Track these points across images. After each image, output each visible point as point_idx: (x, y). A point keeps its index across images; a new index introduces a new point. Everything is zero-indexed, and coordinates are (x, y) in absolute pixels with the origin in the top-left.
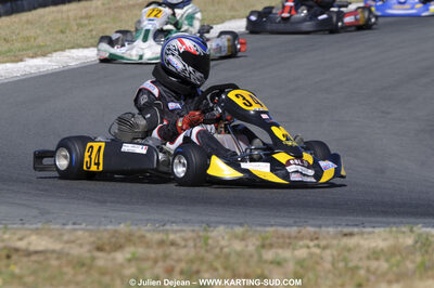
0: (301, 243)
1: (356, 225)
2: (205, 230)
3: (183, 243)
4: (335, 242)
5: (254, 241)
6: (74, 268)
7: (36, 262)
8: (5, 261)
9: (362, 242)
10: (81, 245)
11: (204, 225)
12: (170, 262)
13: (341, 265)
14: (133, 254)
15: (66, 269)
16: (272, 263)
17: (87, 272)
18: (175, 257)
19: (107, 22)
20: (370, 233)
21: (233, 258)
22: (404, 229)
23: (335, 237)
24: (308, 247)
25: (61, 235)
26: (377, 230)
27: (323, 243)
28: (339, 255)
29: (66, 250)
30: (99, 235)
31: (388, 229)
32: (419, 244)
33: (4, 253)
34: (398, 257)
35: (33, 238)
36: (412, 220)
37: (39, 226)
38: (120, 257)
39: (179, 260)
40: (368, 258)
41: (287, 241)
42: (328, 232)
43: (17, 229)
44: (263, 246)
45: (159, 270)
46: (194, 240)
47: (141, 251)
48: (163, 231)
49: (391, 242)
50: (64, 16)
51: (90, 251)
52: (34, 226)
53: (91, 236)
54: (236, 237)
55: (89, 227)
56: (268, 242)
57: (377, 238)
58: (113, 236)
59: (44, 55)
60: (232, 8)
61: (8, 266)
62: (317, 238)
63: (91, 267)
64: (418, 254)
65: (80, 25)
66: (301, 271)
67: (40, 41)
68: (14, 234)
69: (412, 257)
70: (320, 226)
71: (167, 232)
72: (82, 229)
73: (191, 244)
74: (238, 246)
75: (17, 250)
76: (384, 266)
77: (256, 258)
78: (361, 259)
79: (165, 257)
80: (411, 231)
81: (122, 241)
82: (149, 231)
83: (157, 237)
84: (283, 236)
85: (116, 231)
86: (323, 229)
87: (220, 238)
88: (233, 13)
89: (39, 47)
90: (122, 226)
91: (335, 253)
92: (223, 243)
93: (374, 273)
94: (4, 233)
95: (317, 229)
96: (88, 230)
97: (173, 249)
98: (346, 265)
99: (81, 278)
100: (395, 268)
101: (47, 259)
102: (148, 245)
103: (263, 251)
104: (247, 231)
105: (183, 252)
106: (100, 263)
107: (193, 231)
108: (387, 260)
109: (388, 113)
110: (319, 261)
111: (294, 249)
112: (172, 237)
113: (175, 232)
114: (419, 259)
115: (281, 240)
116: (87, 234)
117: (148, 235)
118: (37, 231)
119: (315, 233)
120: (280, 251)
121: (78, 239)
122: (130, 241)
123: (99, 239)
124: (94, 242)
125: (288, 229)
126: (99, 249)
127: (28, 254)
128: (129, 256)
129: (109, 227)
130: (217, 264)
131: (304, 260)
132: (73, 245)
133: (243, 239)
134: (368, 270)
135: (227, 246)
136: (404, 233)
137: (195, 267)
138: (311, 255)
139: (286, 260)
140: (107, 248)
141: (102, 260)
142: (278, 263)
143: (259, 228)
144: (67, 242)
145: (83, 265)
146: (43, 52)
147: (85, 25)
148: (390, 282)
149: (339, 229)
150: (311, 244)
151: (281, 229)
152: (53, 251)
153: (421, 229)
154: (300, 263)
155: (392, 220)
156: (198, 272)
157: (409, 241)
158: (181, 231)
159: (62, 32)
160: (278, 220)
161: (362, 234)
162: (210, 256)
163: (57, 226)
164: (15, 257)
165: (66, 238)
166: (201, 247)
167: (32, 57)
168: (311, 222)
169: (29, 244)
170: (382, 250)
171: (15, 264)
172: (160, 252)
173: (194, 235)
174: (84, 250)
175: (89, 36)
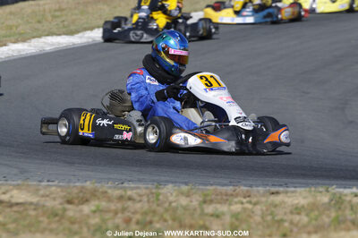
0: (236, 200)
1: (281, 185)
2: (157, 188)
3: (138, 198)
4: (263, 199)
5: (198, 198)
6: (48, 218)
7: (15, 212)
9: (286, 199)
10: (54, 199)
11: (156, 184)
12: (127, 214)
13: (269, 218)
14: (98, 207)
15: (41, 219)
16: (212, 215)
17: (59, 221)
18: (132, 210)
19: (77, 15)
20: (293, 192)
21: (180, 212)
22: (321, 189)
23: (263, 195)
24: (242, 203)
25: (38, 190)
26: (298, 189)
27: (254, 200)
28: (267, 210)
29: (42, 203)
30: (69, 190)
31: (308, 189)
32: (333, 202)
34: (316, 213)
35: (15, 192)
36: (327, 182)
37: (19, 182)
38: (86, 209)
39: (135, 213)
40: (292, 213)
41: (225, 197)
42: (258, 192)
43: (2, 185)
44: (205, 202)
45: (118, 220)
46: (148, 196)
47: (104, 204)
48: (121, 188)
49: (310, 200)
50: (41, 8)
51: (61, 204)
52: (15, 183)
53: (62, 191)
54: (182, 194)
55: (61, 184)
56: (209, 198)
57: (298, 196)
58: (81, 191)
59: (24, 41)
62: (249, 196)
63: (62, 217)
64: (333, 210)
65: (54, 17)
66: (237, 223)
67: (21, 29)
69: (327, 212)
70: (251, 186)
71: (125, 189)
72: (55, 186)
73: (145, 199)
74: (184, 201)
75: (1, 202)
76: (305, 219)
77: (199, 211)
78: (285, 214)
79: (124, 210)
80: (327, 191)
81: (88, 196)
82: (110, 188)
83: (118, 192)
84: (221, 194)
85: (83, 187)
86: (255, 188)
87: (169, 194)
89: (20, 34)
90: (88, 183)
91: (264, 208)
92: (171, 199)
93: (296, 225)
95: (249, 188)
96: (60, 186)
97: (130, 203)
98: (273, 218)
99: (54, 226)
100: (314, 222)
101: (26, 210)
102: (110, 200)
103: (205, 206)
104: (192, 189)
105: (138, 205)
106: (70, 213)
107: (147, 188)
108: (307, 215)
109: (308, 93)
110: (251, 214)
111: (230, 204)
112: (129, 193)
113: (132, 189)
114: (333, 214)
115: (219, 197)
116: (59, 190)
117: (109, 191)
118: (18, 187)
119: (247, 191)
120: (218, 206)
121: (52, 193)
122: (95, 196)
123: (69, 193)
124: (65, 196)
125: (225, 188)
126: (69, 202)
127: (11, 205)
128: (93, 208)
129: (77, 184)
130: (167, 216)
131: (239, 213)
132: (47, 198)
133: (188, 196)
134: (291, 223)
135: (174, 202)
136: (321, 192)
137: (148, 219)
138: (245, 210)
139: (223, 214)
140: (76, 201)
141: (72, 211)
142: (217, 216)
143: (201, 187)
144: (43, 196)
145: (56, 215)
146: (23, 38)
147: (58, 17)
148: (309, 233)
149: (268, 188)
150: (244, 200)
151: (219, 188)
152: (31, 204)
153: (335, 189)
154: (235, 216)
155: (310, 181)
156: (151, 222)
157: (326, 199)
158: (137, 188)
159: (39, 22)
160: (216, 180)
161: (287, 192)
162: (160, 210)
163: (34, 183)
165: (41, 192)
166: (153, 202)
167: (15, 42)
168: (244, 182)
169: (12, 197)
170: (303, 207)
172: (119, 205)
173: (148, 191)
174: (57, 202)
175: (61, 25)
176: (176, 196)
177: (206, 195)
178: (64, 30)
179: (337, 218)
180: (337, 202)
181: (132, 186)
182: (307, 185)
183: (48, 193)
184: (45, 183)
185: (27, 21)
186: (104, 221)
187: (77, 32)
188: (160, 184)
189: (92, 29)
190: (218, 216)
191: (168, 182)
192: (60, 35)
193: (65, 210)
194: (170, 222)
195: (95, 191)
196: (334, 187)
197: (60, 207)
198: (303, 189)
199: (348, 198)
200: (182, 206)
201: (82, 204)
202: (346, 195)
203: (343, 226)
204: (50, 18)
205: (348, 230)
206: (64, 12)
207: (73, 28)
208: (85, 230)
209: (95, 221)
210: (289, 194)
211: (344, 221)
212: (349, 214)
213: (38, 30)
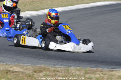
0: (97, 73)
1: (114, 68)
2: (68, 67)
3: (61, 71)
4: (108, 73)
5: (83, 71)
6: (27, 77)
7: (15, 75)
8: (6, 74)
10: (29, 70)
14: (46, 74)
15: (25, 77)
16: (88, 78)
17: (31, 78)
18: (58, 75)
19: (39, 4)
20: (118, 71)
23: (108, 71)
24: (100, 74)
25: (23, 67)
27: (104, 73)
28: (109, 77)
29: (25, 72)
30: (35, 67)
33: (6, 71)
37: (16, 64)
38: (41, 74)
40: (118, 78)
41: (93, 72)
42: (106, 70)
43: (10, 65)
46: (64, 70)
47: (48, 73)
48: (55, 67)
50: (25, 1)
51: (32, 72)
52: (15, 64)
53: (32, 68)
54: (77, 70)
55: (32, 65)
56: (87, 72)
58: (40, 68)
60: (77, 1)
61: (7, 75)
62: (102, 72)
65: (30, 4)
68: (9, 66)
71: (56, 68)
72: (30, 66)
73: (63, 71)
74: (78, 73)
75: (10, 71)
78: (116, 78)
81: (42, 70)
82: (50, 67)
83: (53, 69)
84: (92, 70)
85: (40, 67)
86: (104, 69)
87: (72, 70)
88: (77, 3)
90: (42, 65)
91: (108, 76)
92: (73, 72)
94: (6, 66)
97: (58, 73)
98: (111, 79)
101: (19, 74)
102: (50, 71)
103: (86, 75)
104: (81, 68)
105: (61, 74)
107: (64, 68)
110: (103, 78)
111: (95, 75)
112: (57, 69)
113: (59, 68)
115: (91, 72)
116: (31, 67)
117: (50, 68)
118: (16, 66)
119: (102, 70)
120: (91, 75)
121: (28, 68)
122: (44, 70)
123: (35, 69)
124: (33, 70)
125: (93, 68)
126: (35, 72)
127: (13, 72)
128: (44, 74)
129: (38, 65)
131: (98, 78)
132: (27, 70)
133: (79, 71)
135: (74, 73)
138: (100, 76)
139: (93, 78)
140: (38, 72)
141: (36, 75)
143: (84, 68)
144: (25, 69)
145: (30, 76)
147: (32, 4)
149: (109, 69)
150: (100, 73)
151: (91, 68)
152: (21, 72)
158: (60, 67)
159: (25, 6)
160: (90, 66)
161: (116, 71)
162: (69, 76)
163: (22, 64)
164: (9, 73)
165: (25, 68)
166: (66, 73)
168: (100, 67)
169: (14, 69)
171: (9, 75)
172: (54, 74)
173: (64, 69)
174: (31, 72)
175: (33, 7)
176: (75, 71)
177: (86, 71)
178: (34, 9)
183: (27, 68)
184: (26, 65)
185: (20, 5)
187: (39, 10)
189: (44, 9)
190: (90, 79)
191: (71, 66)
192: (32, 11)
193: (33, 75)
195: (45, 68)
197: (32, 73)
200: (77, 75)
201: (40, 72)
204: (29, 5)
206: (34, 3)
207: (37, 8)
210: (117, 71)
213: (24, 9)
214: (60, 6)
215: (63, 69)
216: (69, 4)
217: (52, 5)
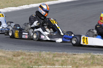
176: (46, 55)
177: (54, 55)
178: (14, 5)
179: (93, 62)
180: (93, 58)
181: (33, 51)
182: (84, 52)
183: (8, 53)
184: (7, 50)
186: (24, 62)
188: (41, 51)
189: (22, 5)
190: (58, 61)
191: (43, 50)
192: (13, 7)
193: (13, 58)
194: (44, 62)
195: (22, 53)
196: (92, 53)
197: (11, 57)
198: (83, 53)
199: (96, 56)
200: (47, 58)
201: (18, 56)
202: (95, 56)
203: (94, 65)
204: (10, 2)
205: (96, 66)
207: (17, 5)
208: (18, 64)
209: (21, 61)
210: (79, 55)
211: (95, 63)
212: (96, 61)
213: (7, 5)
214: (35, 3)
215: (36, 53)
216: (42, 1)
217: (29, 2)
